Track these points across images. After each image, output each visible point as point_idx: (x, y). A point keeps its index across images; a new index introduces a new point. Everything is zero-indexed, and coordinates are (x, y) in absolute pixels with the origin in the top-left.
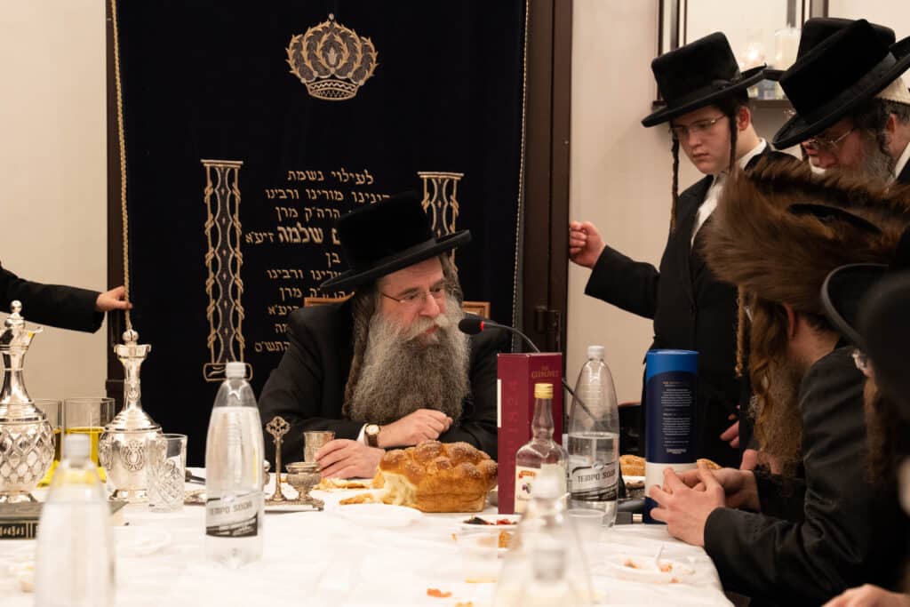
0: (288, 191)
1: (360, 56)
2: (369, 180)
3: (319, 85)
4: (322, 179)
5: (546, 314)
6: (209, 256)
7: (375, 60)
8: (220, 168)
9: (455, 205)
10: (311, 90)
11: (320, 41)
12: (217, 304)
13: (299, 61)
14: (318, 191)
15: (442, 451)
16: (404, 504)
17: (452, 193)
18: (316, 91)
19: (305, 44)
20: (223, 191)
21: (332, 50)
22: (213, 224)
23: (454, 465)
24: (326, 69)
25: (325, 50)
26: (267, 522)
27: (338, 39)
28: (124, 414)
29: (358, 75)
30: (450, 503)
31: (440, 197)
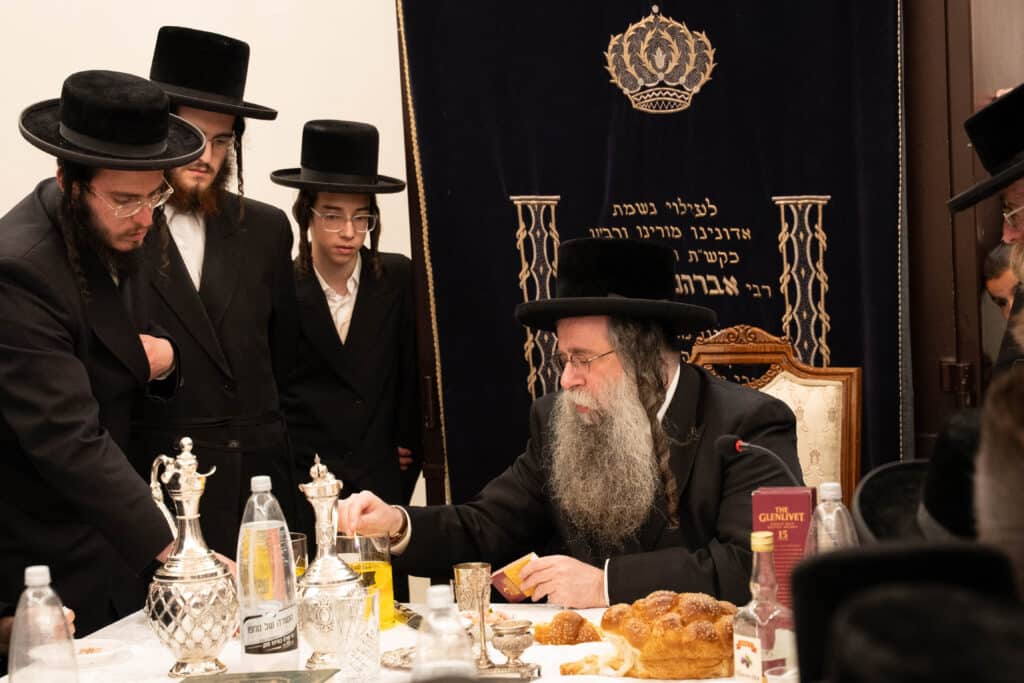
0: (614, 229)
1: (693, 56)
2: (712, 210)
3: (645, 95)
4: (655, 212)
7: (711, 58)
8: (533, 206)
9: (821, 236)
10: (636, 102)
11: (643, 40)
12: (539, 373)
14: (651, 228)
15: (674, 605)
17: (816, 222)
18: (642, 104)
19: (626, 46)
20: (538, 233)
21: (659, 51)
22: (528, 275)
23: (684, 624)
24: (653, 75)
25: (651, 51)
27: (666, 35)
29: (693, 79)
30: (686, 668)
31: (801, 227)
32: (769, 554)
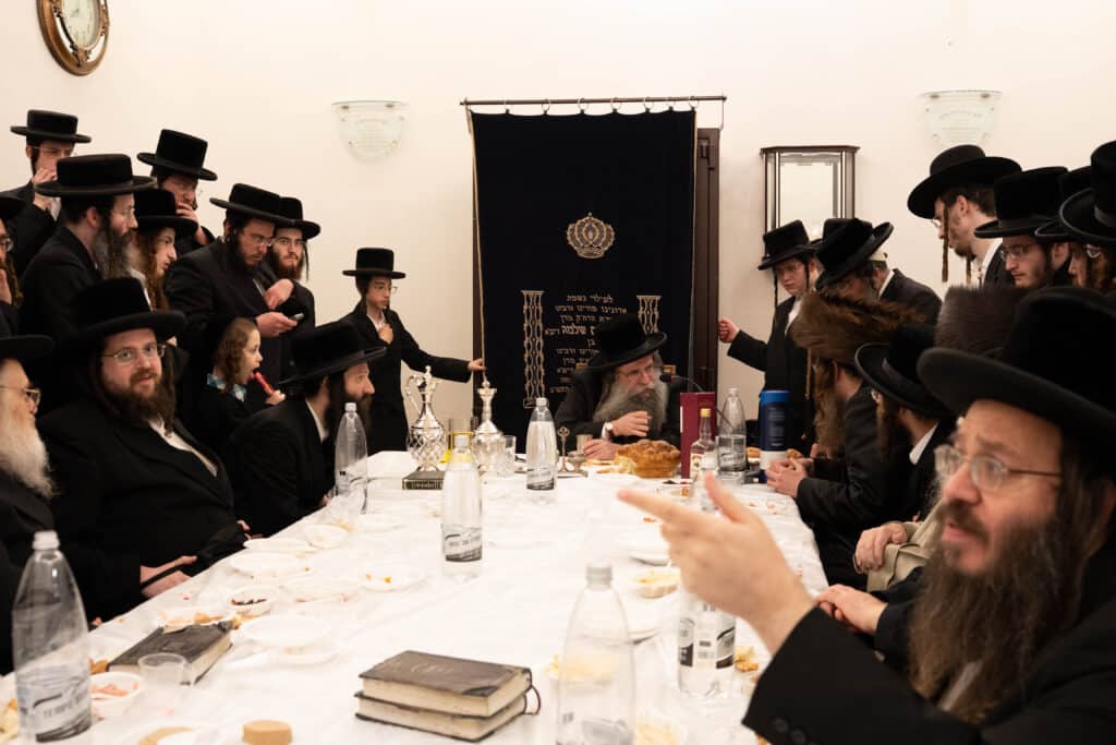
0: (567, 306)
1: (605, 234)
2: (610, 300)
3: (583, 250)
4: (585, 300)
5: (707, 371)
6: (526, 342)
7: (613, 236)
8: (531, 295)
9: (656, 313)
10: (579, 253)
11: (584, 227)
12: (530, 367)
13: (573, 238)
14: (583, 307)
15: (651, 445)
16: (631, 473)
17: (655, 307)
18: (582, 253)
19: (576, 229)
20: (533, 307)
21: (590, 232)
22: (528, 325)
23: (657, 453)
24: (587, 242)
25: (587, 232)
26: (558, 482)
27: (594, 226)
28: (483, 426)
29: (604, 244)
30: (656, 472)
31: (648, 309)
32: (707, 418)
